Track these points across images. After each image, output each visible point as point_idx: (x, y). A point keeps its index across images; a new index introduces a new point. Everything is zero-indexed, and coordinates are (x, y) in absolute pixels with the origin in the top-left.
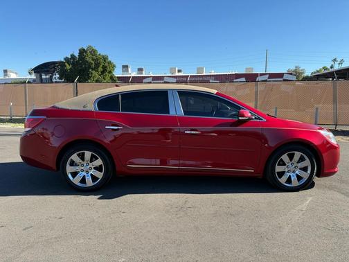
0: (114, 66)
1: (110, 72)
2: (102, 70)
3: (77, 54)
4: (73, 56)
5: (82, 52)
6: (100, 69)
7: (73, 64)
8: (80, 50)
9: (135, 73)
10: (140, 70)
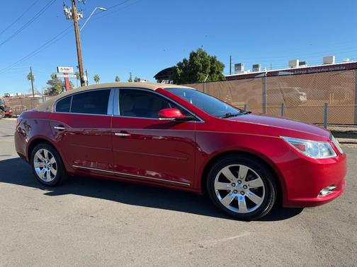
0: (223, 66)
1: (218, 73)
2: (210, 71)
3: (188, 59)
4: (185, 61)
5: (193, 55)
6: (208, 70)
7: (185, 69)
8: (191, 55)
9: (249, 71)
10: (256, 67)
